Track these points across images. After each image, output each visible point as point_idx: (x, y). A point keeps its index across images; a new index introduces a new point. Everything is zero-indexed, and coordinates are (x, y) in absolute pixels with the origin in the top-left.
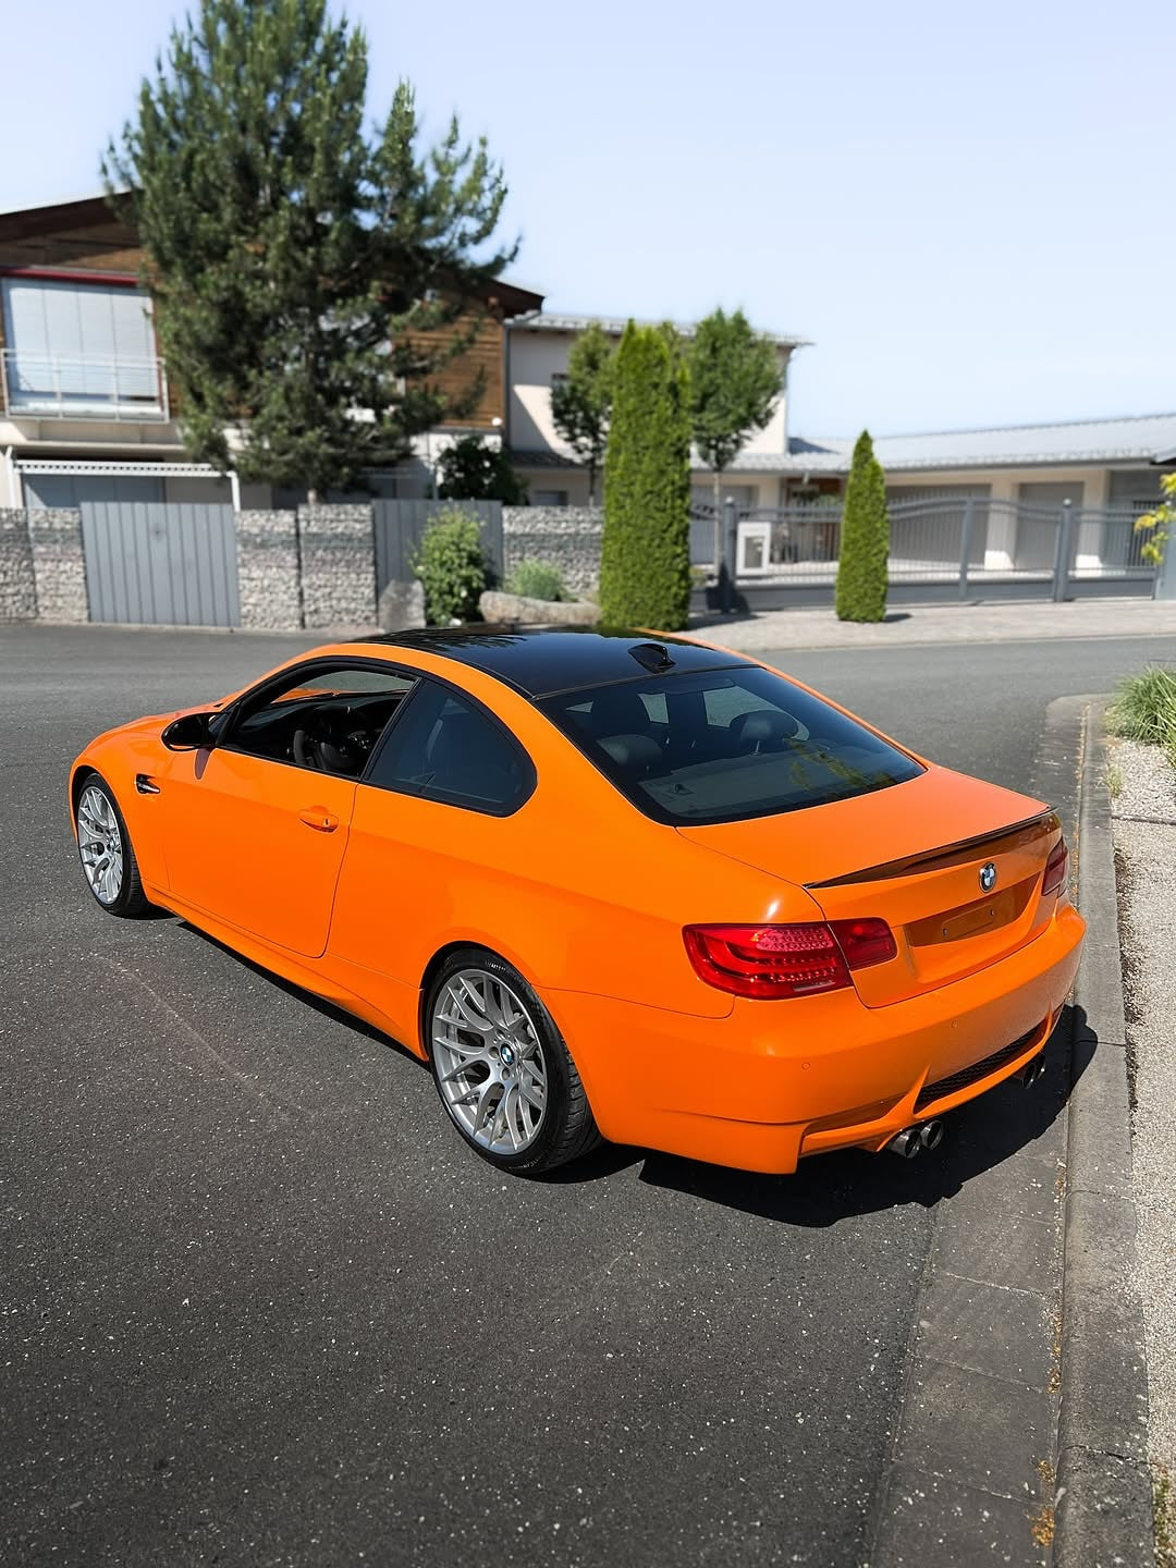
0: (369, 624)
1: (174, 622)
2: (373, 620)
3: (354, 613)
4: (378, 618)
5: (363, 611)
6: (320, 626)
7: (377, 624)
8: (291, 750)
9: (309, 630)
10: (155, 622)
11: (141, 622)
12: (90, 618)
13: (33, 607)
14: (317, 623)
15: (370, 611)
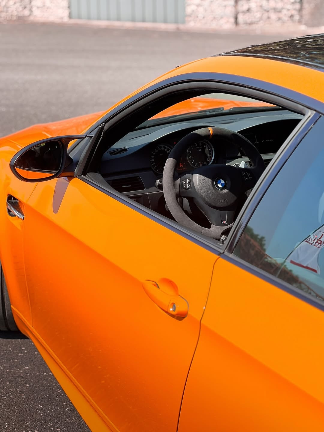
0: (293, 21)
1: (133, 20)
2: (297, 17)
3: (280, 11)
4: (301, 16)
5: (288, 10)
6: (251, 24)
7: (300, 22)
8: (161, 181)
9: (242, 27)
10: (119, 19)
11: (108, 19)
12: (70, 16)
13: (28, 6)
14: (249, 21)
15: (295, 9)
